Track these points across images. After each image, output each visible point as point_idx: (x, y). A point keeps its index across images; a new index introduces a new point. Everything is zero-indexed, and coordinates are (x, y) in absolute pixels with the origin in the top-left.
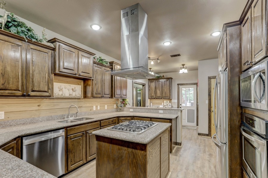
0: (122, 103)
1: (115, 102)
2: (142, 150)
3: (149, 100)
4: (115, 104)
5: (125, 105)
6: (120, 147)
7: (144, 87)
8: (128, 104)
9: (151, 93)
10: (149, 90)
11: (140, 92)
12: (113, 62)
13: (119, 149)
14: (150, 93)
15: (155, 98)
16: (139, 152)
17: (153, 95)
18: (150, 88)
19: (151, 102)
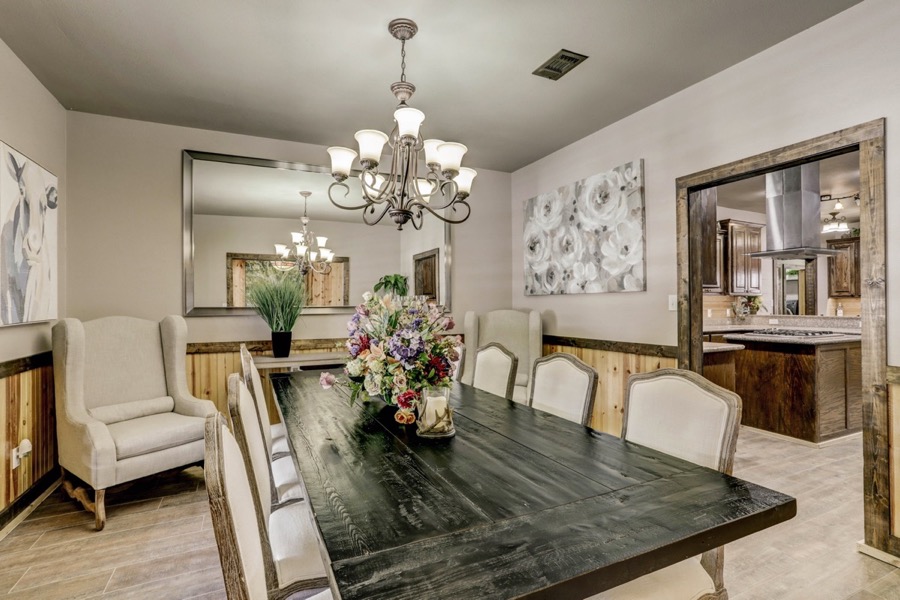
0: (746, 306)
1: (729, 304)
2: (808, 353)
3: (830, 299)
4: (728, 307)
5: (754, 310)
6: (771, 353)
7: (810, 264)
8: (761, 309)
9: (837, 282)
10: (830, 271)
11: (795, 277)
12: (729, 220)
13: (770, 356)
14: (833, 281)
15: (852, 296)
16: (805, 358)
17: (845, 285)
18: (832, 267)
19: (837, 306)
